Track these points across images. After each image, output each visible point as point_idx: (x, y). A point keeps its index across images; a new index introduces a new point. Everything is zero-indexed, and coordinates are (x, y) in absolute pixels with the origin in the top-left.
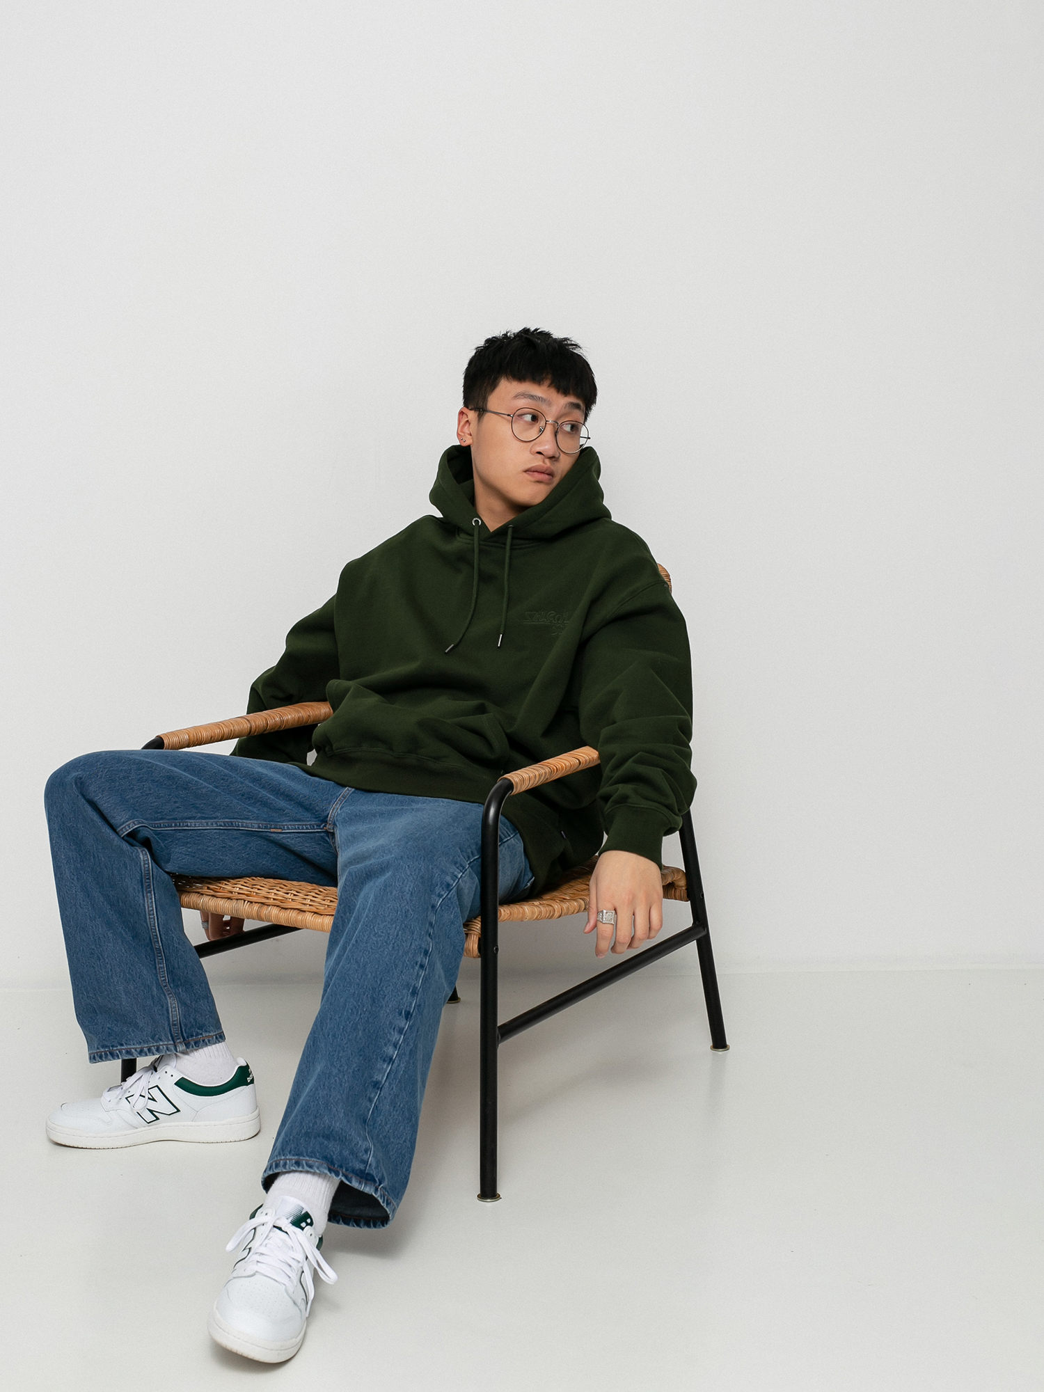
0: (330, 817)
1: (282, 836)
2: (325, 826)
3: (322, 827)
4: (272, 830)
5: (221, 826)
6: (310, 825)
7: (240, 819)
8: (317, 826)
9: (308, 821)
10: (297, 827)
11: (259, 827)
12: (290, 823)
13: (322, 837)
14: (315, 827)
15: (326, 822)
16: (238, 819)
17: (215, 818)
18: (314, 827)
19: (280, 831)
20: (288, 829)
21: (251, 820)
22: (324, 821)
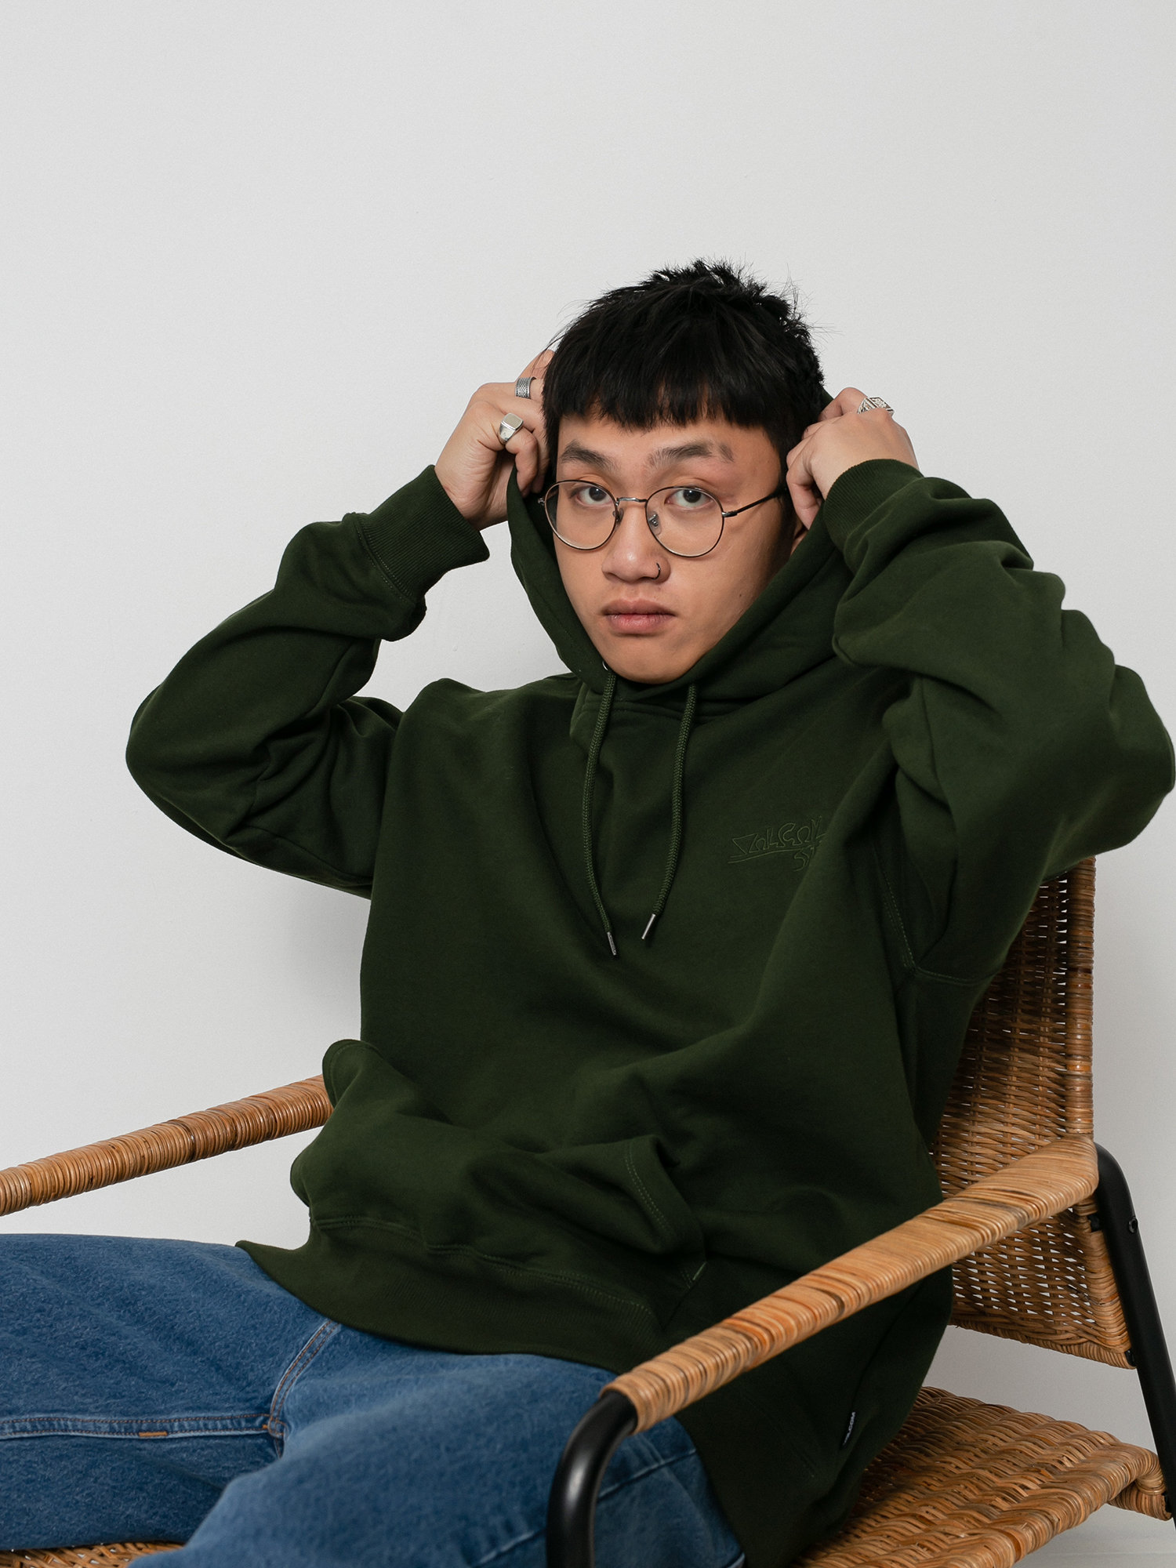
0: (276, 1403)
1: (167, 1446)
2: (264, 1422)
3: (257, 1423)
4: (143, 1435)
5: (23, 1430)
6: (232, 1418)
7: (69, 1412)
8: (247, 1421)
9: (227, 1410)
10: (201, 1423)
11: (112, 1430)
12: (186, 1415)
13: (260, 1448)
14: (243, 1424)
15: (268, 1411)
16: (64, 1411)
17: (10, 1413)
18: (239, 1423)
19: (161, 1435)
20: (182, 1429)
21: (92, 1414)
22: (263, 1409)
